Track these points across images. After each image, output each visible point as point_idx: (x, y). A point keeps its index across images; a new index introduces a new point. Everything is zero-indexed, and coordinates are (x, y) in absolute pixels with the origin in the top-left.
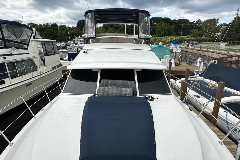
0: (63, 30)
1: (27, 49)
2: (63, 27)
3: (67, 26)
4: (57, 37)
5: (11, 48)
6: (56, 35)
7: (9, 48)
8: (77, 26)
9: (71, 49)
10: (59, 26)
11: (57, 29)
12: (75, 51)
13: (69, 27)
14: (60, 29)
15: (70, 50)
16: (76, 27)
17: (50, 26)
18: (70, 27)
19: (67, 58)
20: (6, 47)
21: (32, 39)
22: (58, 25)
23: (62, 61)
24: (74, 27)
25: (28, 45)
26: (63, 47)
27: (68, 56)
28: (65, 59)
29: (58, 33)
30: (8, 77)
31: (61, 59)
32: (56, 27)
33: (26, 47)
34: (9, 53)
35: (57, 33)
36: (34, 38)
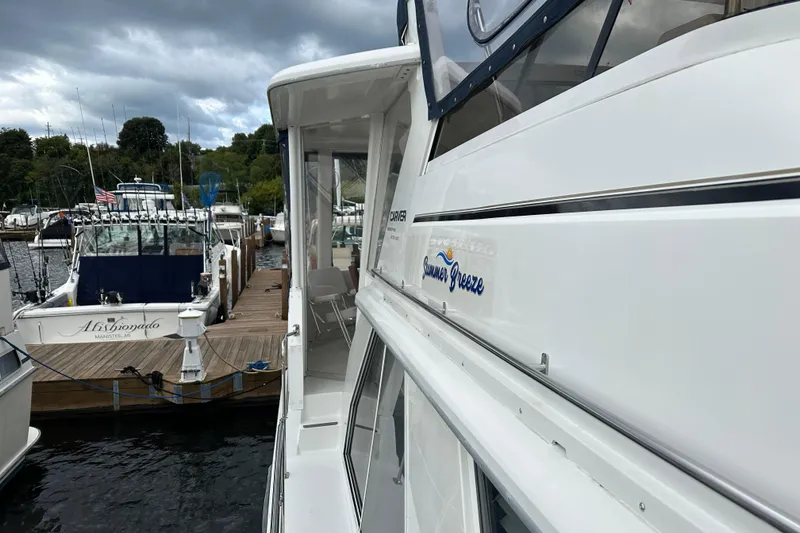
0: (55, 158)
2: (57, 146)
3: (73, 141)
4: (25, 188)
6: (22, 177)
8: (118, 143)
9: (98, 233)
10: (37, 141)
11: (29, 151)
12: (124, 247)
13: (82, 147)
14: (40, 154)
15: (91, 239)
16: (116, 146)
18: (88, 145)
19: (69, 288)
22: (33, 138)
23: (39, 311)
24: (106, 146)
26: (49, 227)
27: (76, 277)
28: (58, 292)
29: (32, 169)
31: (31, 297)
32: (25, 146)
35: (27, 168)
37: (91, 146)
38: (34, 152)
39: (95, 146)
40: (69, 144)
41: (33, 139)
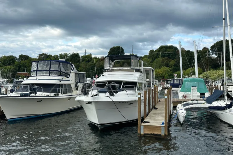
0: (87, 63)
1: (69, 78)
2: (88, 58)
5: (63, 76)
7: (62, 76)
10: (82, 56)
11: (79, 60)
13: (96, 58)
14: (82, 61)
17: (68, 57)
18: (98, 57)
20: (61, 76)
21: (72, 71)
25: (69, 75)
29: (80, 67)
30: (60, 93)
32: (78, 59)
33: (69, 76)
34: (62, 79)
36: (73, 71)
37: (99, 58)
38: (81, 61)
39: (100, 58)
40: (92, 57)
41: (81, 56)
